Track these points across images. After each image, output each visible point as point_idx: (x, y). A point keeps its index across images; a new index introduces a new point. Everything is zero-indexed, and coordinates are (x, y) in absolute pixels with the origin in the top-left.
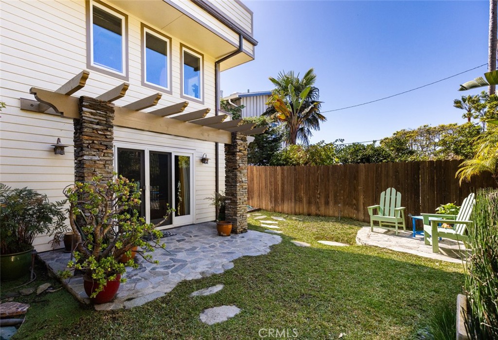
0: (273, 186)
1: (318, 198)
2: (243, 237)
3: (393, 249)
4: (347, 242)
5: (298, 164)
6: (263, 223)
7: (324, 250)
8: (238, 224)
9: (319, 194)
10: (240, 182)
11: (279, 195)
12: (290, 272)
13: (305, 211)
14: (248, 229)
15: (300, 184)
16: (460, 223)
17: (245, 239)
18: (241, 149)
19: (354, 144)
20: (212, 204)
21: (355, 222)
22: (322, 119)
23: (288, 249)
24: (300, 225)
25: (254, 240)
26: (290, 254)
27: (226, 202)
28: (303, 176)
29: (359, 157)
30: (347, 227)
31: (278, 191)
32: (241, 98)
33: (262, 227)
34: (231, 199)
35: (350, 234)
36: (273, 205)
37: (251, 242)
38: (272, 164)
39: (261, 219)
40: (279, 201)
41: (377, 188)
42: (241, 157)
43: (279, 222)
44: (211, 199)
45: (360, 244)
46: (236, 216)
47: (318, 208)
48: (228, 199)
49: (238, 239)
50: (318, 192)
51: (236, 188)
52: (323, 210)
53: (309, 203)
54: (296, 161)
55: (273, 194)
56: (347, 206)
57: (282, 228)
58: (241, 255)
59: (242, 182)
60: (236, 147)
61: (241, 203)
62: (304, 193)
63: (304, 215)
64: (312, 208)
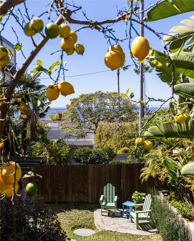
1: (60, 189)
3: (120, 232)
4: (90, 227)
9: (61, 186)
13: (50, 200)
15: (46, 179)
16: (145, 212)
30: (84, 212)
35: (89, 220)
41: (100, 181)
45: (100, 230)
47: (60, 197)
50: (61, 185)
52: (64, 198)
53: (53, 193)
56: (81, 194)
62: (49, 186)
63: (50, 204)
64: (56, 197)
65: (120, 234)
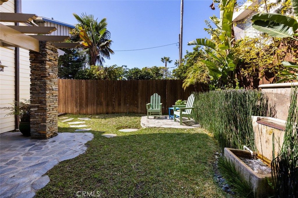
0: (78, 95)
1: (114, 102)
2: (54, 141)
3: (164, 127)
4: (136, 128)
5: (100, 79)
6: (72, 125)
7: (128, 136)
8: (48, 129)
10: (50, 90)
11: (84, 102)
12: (113, 164)
13: (105, 111)
14: (58, 132)
15: (101, 93)
16: (188, 108)
17: (57, 143)
18: (50, 58)
19: (135, 68)
20: (11, 114)
21: (136, 114)
22: (111, 53)
23: (102, 142)
24: (103, 121)
25: (67, 142)
26: (105, 146)
27: (32, 109)
28: (103, 87)
29: (138, 76)
30: (133, 118)
31: (83, 98)
32: (44, 22)
33: (72, 128)
34: (38, 107)
35: (136, 122)
36: (79, 109)
37: (64, 144)
38: (78, 78)
39: (69, 122)
40: (84, 106)
41: (148, 94)
42: (51, 66)
43: (86, 121)
44: (9, 108)
45: (145, 127)
46: (46, 123)
47: (114, 108)
48: (34, 107)
49: (49, 145)
50: (114, 98)
51: (46, 95)
52: (117, 109)
53: (108, 105)
54: (97, 76)
55: (79, 101)
56: (132, 105)
57: (90, 125)
58: (56, 163)
59: (53, 90)
60: (46, 55)
61: (51, 110)
62: (103, 99)
63: (104, 114)
64: (110, 108)
65: (163, 129)
